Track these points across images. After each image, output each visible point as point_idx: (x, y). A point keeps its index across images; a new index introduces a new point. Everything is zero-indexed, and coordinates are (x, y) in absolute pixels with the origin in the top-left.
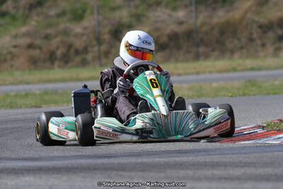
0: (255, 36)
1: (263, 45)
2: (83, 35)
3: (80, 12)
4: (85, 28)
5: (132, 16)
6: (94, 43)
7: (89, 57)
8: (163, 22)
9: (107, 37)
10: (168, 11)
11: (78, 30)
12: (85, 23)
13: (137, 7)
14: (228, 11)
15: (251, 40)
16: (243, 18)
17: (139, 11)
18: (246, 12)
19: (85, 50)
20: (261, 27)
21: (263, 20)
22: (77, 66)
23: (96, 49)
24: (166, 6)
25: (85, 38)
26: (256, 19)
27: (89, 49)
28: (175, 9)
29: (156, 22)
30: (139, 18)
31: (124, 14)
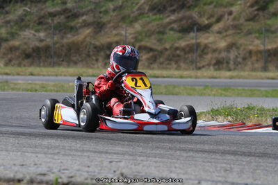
0: (91, 53)
1: (97, 60)
5: (7, 33)
8: (29, 39)
10: (33, 32)
13: (12, 27)
14: (74, 36)
15: (89, 56)
16: (84, 40)
17: (13, 31)
18: (86, 37)
20: (95, 48)
21: (98, 44)
24: (32, 28)
26: (93, 42)
28: (38, 31)
29: (24, 38)
30: (13, 35)
31: (3, 31)
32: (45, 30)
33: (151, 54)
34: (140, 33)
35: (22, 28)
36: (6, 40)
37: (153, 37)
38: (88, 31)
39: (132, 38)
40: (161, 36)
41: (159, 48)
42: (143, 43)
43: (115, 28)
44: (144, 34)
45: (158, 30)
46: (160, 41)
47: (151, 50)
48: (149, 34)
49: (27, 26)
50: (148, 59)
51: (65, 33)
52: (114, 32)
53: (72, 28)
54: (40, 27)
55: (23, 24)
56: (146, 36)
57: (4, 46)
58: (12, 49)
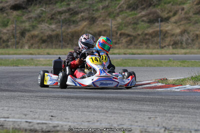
2: (7, 33)
3: (6, 22)
4: (8, 30)
5: (30, 26)
6: (12, 37)
7: (9, 44)
8: (45, 29)
9: (18, 35)
10: (47, 25)
11: (5, 31)
12: (8, 28)
13: (33, 22)
14: (76, 27)
16: (82, 30)
17: (34, 24)
18: (84, 28)
19: (8, 41)
21: (91, 32)
22: (4, 48)
23: (12, 40)
24: (47, 22)
25: (8, 35)
26: (88, 31)
27: (10, 40)
28: (50, 24)
29: (42, 29)
30: (34, 27)
31: (27, 25)
32: (56, 23)
33: (129, 38)
34: (120, 24)
35: (39, 22)
36: (29, 31)
37: (130, 27)
38: (85, 23)
39: (115, 28)
40: (135, 26)
41: (134, 34)
42: (123, 31)
43: (104, 21)
44: (123, 25)
45: (133, 22)
46: (134, 29)
47: (129, 35)
48: (127, 25)
49: (43, 21)
50: (126, 42)
51: (69, 25)
52: (103, 24)
53: (74, 22)
54: (52, 21)
55: (40, 20)
56: (125, 26)
57: (28, 35)
58: (33, 37)
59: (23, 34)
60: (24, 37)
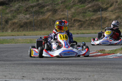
0: (51, 24)
5: (12, 16)
8: (22, 18)
9: (3, 23)
10: (23, 15)
13: (13, 13)
14: (43, 16)
16: (48, 18)
17: (14, 15)
18: (49, 16)
20: (53, 21)
26: (52, 19)
28: (26, 14)
29: (20, 18)
30: (14, 17)
31: (9, 16)
32: (29, 14)
33: (80, 23)
34: (74, 13)
35: (18, 14)
36: (11, 20)
37: (80, 15)
38: (49, 14)
39: (71, 16)
40: (84, 14)
41: (84, 20)
42: (76, 18)
43: (62, 11)
44: (76, 14)
45: (82, 12)
46: (84, 16)
47: (80, 21)
49: (20, 13)
50: (78, 25)
51: (39, 15)
52: (62, 13)
53: (42, 12)
54: (27, 13)
56: (77, 15)
57: (10, 22)
58: (14, 24)
59: (7, 22)
60: (8, 24)
